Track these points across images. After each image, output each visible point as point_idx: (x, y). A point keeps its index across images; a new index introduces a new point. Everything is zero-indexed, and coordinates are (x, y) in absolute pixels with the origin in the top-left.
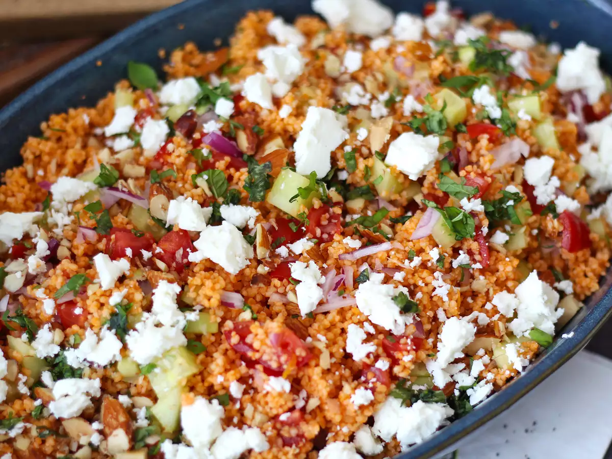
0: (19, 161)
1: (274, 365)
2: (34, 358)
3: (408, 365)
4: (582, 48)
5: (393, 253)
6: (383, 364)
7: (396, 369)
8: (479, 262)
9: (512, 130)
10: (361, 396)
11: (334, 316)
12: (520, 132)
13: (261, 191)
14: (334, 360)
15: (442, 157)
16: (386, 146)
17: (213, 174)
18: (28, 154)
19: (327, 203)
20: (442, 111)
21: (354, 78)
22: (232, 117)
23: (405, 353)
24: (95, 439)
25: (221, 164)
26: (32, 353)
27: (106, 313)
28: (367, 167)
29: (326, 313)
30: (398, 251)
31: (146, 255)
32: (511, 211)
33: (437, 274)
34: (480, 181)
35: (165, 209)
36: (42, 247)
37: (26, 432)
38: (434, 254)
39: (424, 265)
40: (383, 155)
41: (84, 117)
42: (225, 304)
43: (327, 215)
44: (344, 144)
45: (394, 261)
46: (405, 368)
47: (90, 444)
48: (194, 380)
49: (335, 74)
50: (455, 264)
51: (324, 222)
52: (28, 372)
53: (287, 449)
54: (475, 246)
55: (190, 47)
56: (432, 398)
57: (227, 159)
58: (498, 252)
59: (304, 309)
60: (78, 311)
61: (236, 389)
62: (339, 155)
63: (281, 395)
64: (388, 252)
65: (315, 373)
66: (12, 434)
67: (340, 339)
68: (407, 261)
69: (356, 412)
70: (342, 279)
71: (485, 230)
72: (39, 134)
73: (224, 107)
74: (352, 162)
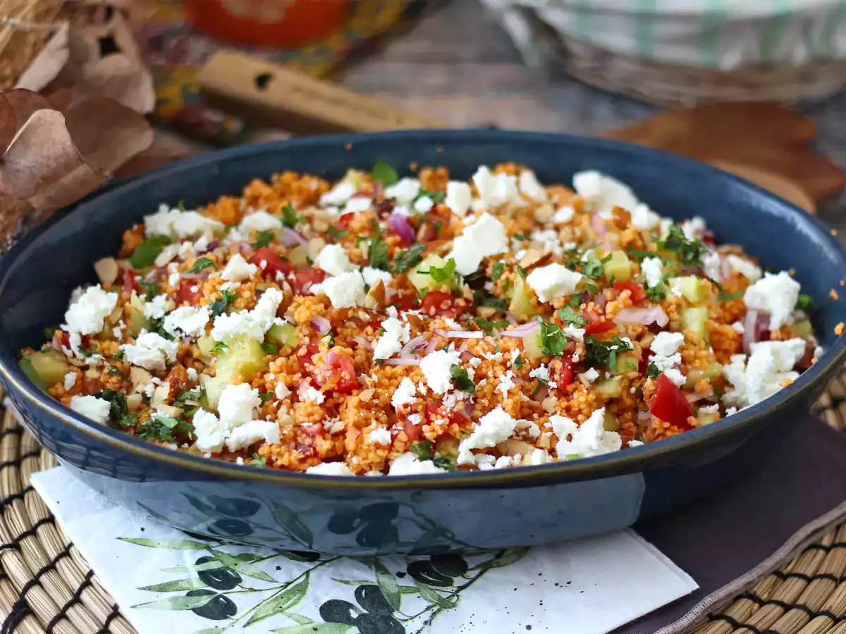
0: (238, 193)
1: (319, 379)
2: (140, 313)
3: (437, 428)
4: (784, 277)
5: (481, 342)
6: (415, 419)
7: (425, 428)
8: (556, 382)
9: (657, 298)
10: (379, 434)
11: (399, 370)
12: (666, 304)
13: (404, 265)
14: (376, 401)
15: (578, 292)
16: (532, 267)
17: (378, 243)
18: (248, 191)
19: (456, 293)
20: (604, 261)
21: (557, 228)
22: (427, 213)
23: (439, 416)
24: (149, 390)
25: (390, 240)
26: (139, 308)
27: (213, 297)
28: (508, 279)
29: (394, 366)
30: (487, 343)
31: (280, 275)
32: (612, 355)
33: (510, 373)
34: (595, 317)
35: (319, 251)
36: (202, 243)
37: (100, 368)
38: (515, 354)
39: (504, 364)
40: (525, 272)
41: (313, 184)
42: (313, 326)
43: (449, 302)
44: (500, 256)
45: (478, 349)
46: (434, 430)
47: (144, 394)
48: (254, 375)
49: (542, 219)
50: (532, 374)
51: (443, 307)
52: (130, 323)
53: (294, 451)
54: (558, 364)
55: (442, 171)
56: (444, 463)
57: (398, 238)
58: (581, 383)
59: (377, 355)
60: (194, 289)
61: (281, 391)
62: (491, 264)
63: (312, 405)
64: (478, 340)
65: (352, 401)
66: (88, 361)
67: (392, 388)
68: (489, 353)
69: (369, 445)
70: (423, 345)
71: (575, 359)
72: (267, 181)
73: (425, 205)
74: (498, 272)
